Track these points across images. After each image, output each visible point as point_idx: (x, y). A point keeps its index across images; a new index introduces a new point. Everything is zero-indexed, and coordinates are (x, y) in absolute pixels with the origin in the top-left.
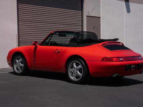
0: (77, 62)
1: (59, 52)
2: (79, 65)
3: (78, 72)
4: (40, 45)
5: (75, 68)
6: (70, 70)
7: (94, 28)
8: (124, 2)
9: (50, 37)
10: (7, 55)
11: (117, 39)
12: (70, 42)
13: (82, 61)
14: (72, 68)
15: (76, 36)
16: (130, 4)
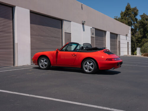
0: (90, 61)
1: (75, 55)
2: (91, 63)
3: (91, 67)
4: (60, 51)
5: (88, 65)
6: (84, 66)
8: (82, 25)
13: (93, 61)
14: (85, 65)
16: (85, 26)
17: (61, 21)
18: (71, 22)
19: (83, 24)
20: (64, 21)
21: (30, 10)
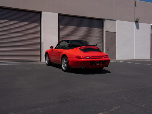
7: (111, 39)
16: (139, 24)
17: (102, 21)
18: (116, 20)
19: (137, 22)
20: (105, 20)
21: (59, 14)
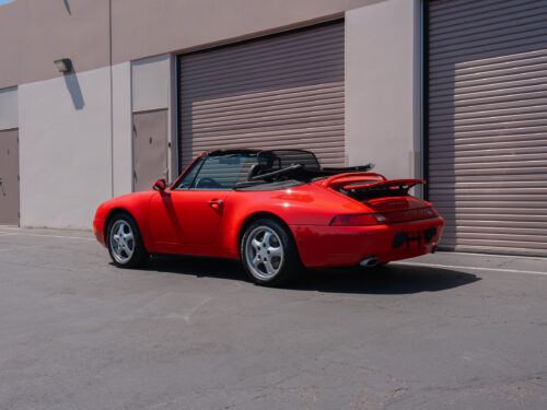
1: (221, 205)
9: (198, 167)
10: (93, 218)
11: (368, 167)
12: (250, 178)
15: (265, 163)
